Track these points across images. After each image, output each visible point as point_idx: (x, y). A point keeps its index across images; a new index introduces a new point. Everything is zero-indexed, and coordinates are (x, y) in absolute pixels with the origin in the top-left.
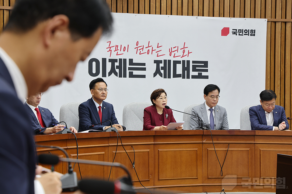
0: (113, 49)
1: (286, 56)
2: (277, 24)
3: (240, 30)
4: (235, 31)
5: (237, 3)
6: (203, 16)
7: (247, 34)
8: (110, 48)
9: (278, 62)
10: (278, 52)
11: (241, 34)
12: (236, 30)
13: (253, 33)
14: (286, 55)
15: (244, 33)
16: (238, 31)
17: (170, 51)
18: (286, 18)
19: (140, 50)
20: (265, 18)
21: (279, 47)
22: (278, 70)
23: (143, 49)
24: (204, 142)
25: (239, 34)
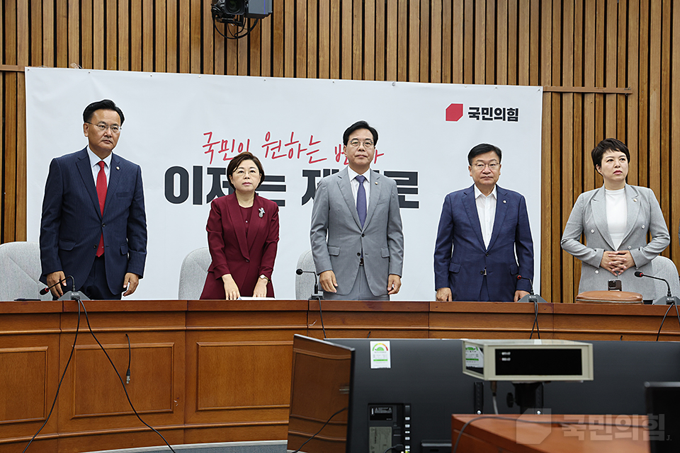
0: (216, 148)
1: (585, 163)
2: (565, 97)
3: (485, 109)
4: (475, 111)
5: (480, 56)
6: (408, 81)
7: (501, 118)
8: (211, 145)
9: (568, 175)
10: (568, 154)
11: (486, 116)
12: (478, 109)
13: (514, 116)
14: (585, 160)
15: (494, 115)
16: (480, 111)
17: (338, 152)
18: (583, 85)
19: (274, 151)
20: (540, 84)
21: (569, 142)
22: (568, 190)
23: (279, 147)
24: (311, 326)
25: (483, 117)
